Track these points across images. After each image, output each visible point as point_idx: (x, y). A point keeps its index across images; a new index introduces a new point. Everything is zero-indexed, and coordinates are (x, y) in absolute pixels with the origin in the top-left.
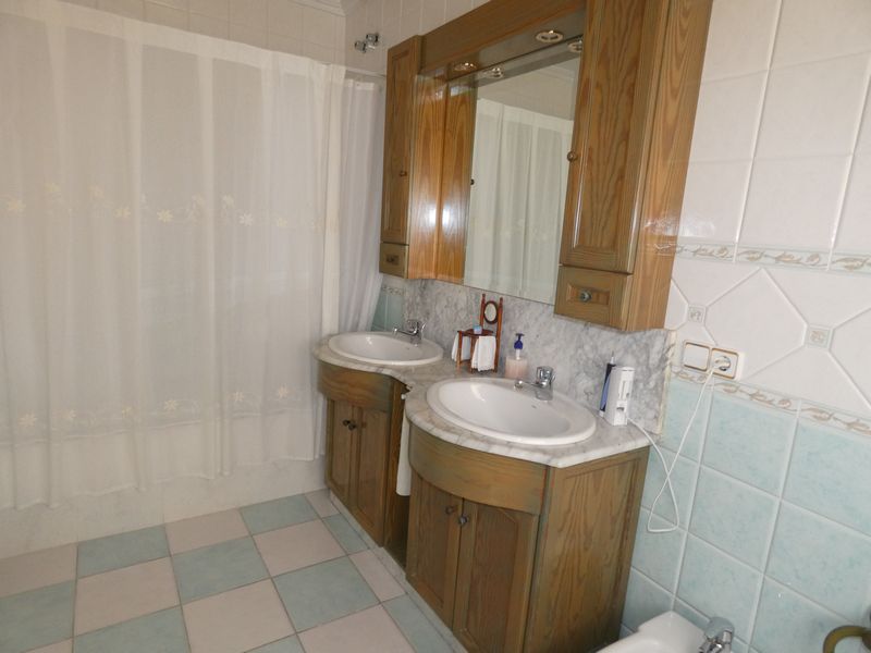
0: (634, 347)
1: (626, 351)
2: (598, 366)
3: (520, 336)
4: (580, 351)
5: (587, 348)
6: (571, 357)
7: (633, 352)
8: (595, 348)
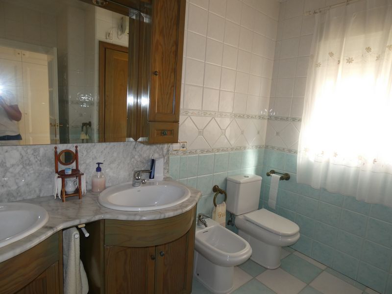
0: (157, 150)
1: (154, 152)
2: (143, 163)
3: (99, 164)
4: (133, 160)
5: (136, 157)
6: (128, 164)
7: (157, 152)
8: (140, 156)
